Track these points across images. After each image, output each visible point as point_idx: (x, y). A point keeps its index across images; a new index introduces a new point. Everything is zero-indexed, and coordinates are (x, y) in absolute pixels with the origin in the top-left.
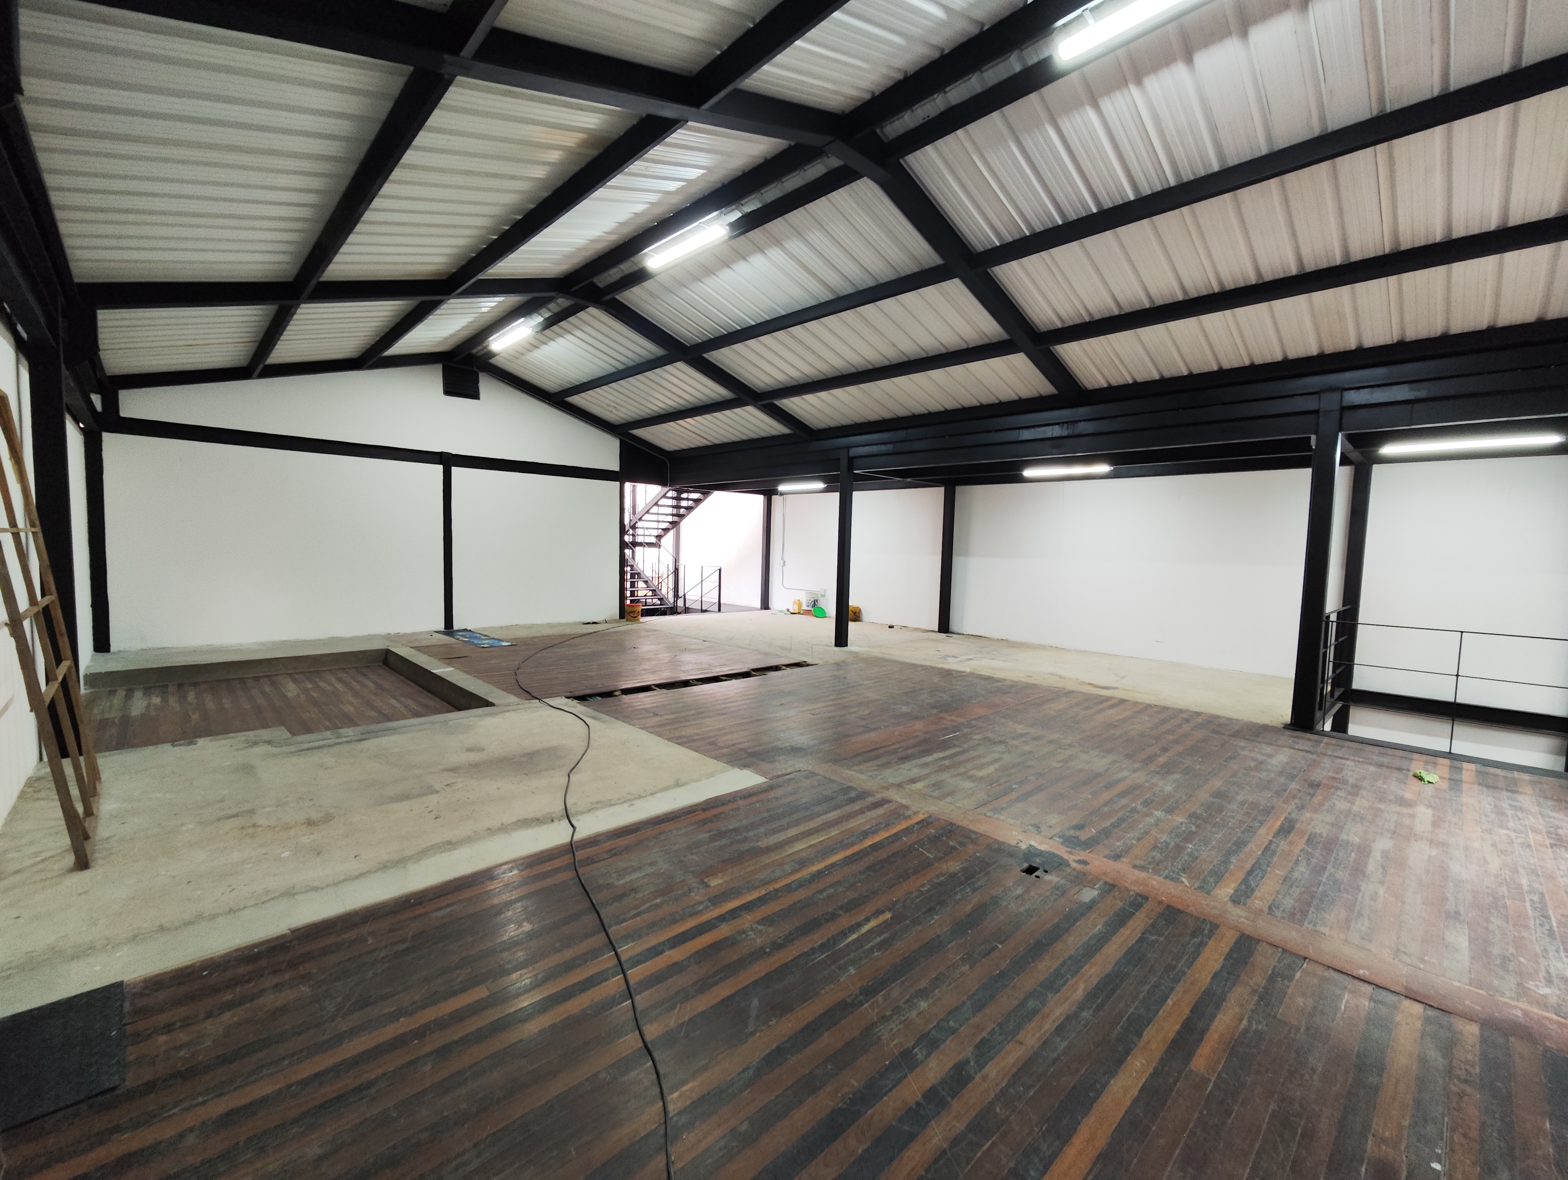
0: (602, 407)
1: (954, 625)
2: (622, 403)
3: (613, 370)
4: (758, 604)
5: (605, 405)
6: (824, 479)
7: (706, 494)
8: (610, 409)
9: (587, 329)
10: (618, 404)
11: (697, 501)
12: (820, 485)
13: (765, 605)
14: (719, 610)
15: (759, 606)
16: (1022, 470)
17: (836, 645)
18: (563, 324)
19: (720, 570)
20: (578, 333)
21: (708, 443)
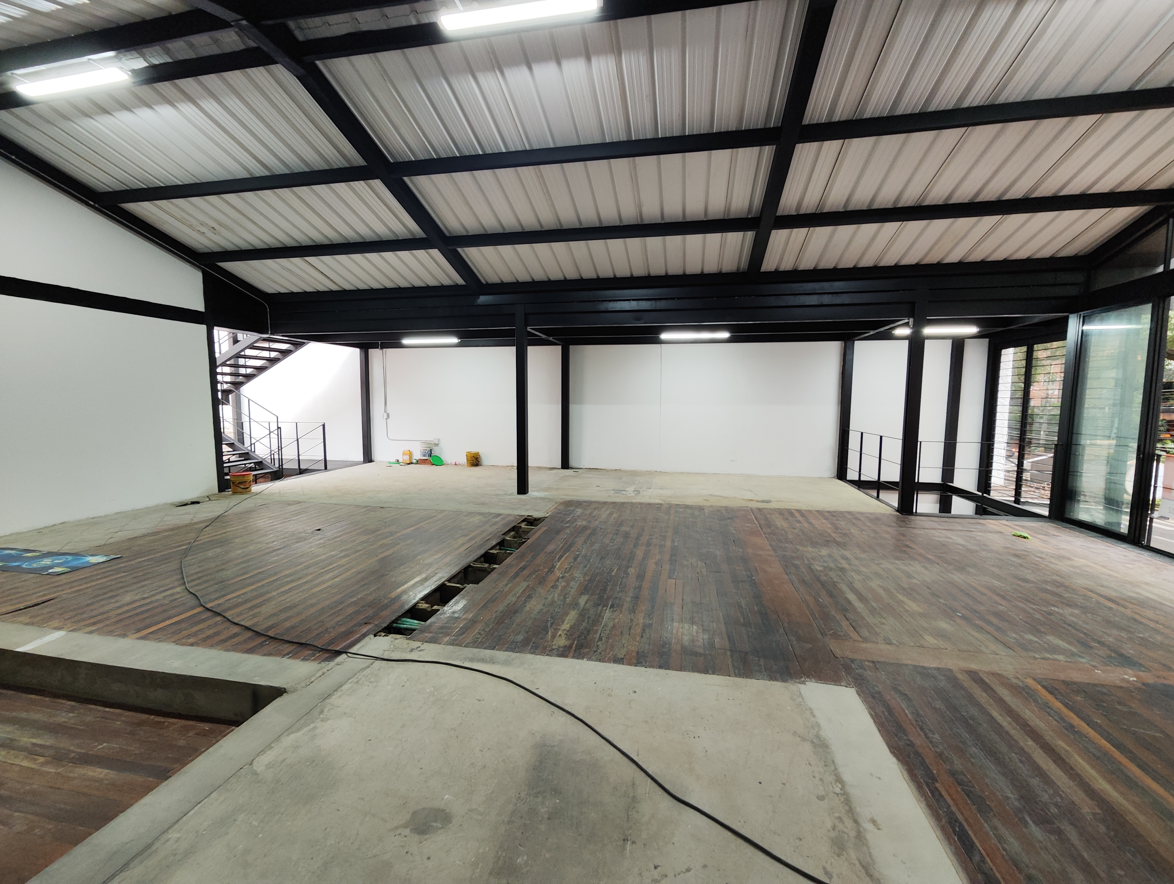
0: (190, 226)
1: (572, 462)
2: (228, 222)
3: (245, 175)
4: (360, 456)
5: (194, 223)
6: (461, 335)
7: (298, 345)
8: (203, 229)
9: (233, 103)
10: (221, 224)
11: (286, 353)
12: (455, 340)
13: (368, 457)
14: (326, 468)
15: (361, 459)
16: (659, 333)
17: (519, 492)
18: (184, 83)
19: (324, 426)
20: (210, 105)
21: (334, 288)
